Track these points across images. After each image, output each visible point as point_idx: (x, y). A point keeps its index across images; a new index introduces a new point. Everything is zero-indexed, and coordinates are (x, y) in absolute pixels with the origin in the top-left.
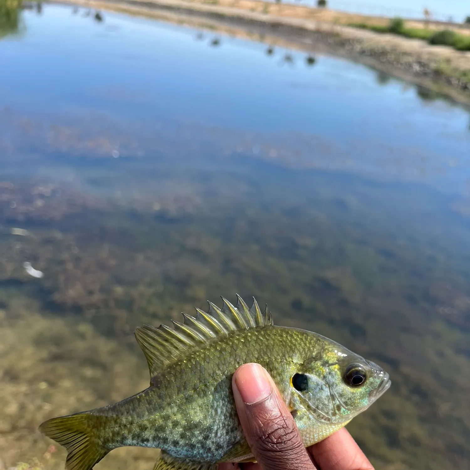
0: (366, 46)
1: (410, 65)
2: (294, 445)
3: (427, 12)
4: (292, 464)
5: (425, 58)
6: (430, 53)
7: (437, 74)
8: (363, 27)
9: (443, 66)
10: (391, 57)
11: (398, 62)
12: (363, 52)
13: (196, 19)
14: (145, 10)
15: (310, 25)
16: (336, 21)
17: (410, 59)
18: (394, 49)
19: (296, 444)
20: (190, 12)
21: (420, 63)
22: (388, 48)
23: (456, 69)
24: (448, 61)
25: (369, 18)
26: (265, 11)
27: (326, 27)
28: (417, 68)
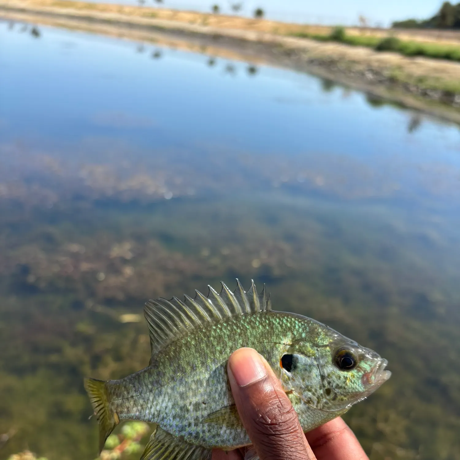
0: (312, 55)
1: (362, 74)
2: (290, 429)
3: (362, 20)
4: (286, 451)
5: (375, 65)
6: (379, 61)
7: (392, 81)
8: (304, 36)
9: (397, 74)
10: (342, 66)
11: (350, 71)
12: (312, 61)
13: (137, 33)
14: (84, 24)
15: (251, 35)
16: (275, 31)
17: (360, 68)
18: (342, 57)
19: (292, 427)
20: (130, 25)
21: (371, 70)
22: (335, 57)
23: (410, 76)
24: (400, 67)
25: (307, 27)
26: (205, 23)
27: (268, 37)
28: (370, 76)
